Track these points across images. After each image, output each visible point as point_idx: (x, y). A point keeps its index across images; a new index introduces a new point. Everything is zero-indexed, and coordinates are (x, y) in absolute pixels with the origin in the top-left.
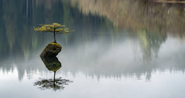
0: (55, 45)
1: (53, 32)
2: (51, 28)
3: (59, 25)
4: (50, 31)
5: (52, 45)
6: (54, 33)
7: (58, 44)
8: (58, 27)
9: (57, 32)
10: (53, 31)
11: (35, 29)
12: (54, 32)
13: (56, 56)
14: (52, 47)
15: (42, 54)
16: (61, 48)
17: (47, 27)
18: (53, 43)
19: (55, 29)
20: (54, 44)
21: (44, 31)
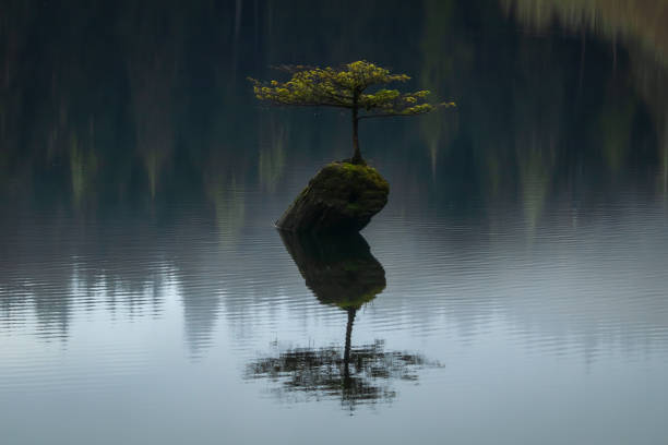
0: (356, 173)
1: (348, 107)
2: (339, 85)
3: (378, 72)
4: (332, 102)
5: (342, 175)
6: (355, 113)
7: (370, 172)
8: (375, 85)
9: (370, 105)
10: (351, 102)
11: (256, 89)
12: (355, 107)
13: (361, 232)
14: (342, 186)
15: (290, 217)
16: (386, 190)
17: (318, 80)
18: (347, 166)
19: (358, 90)
20: (354, 167)
21: (301, 102)
